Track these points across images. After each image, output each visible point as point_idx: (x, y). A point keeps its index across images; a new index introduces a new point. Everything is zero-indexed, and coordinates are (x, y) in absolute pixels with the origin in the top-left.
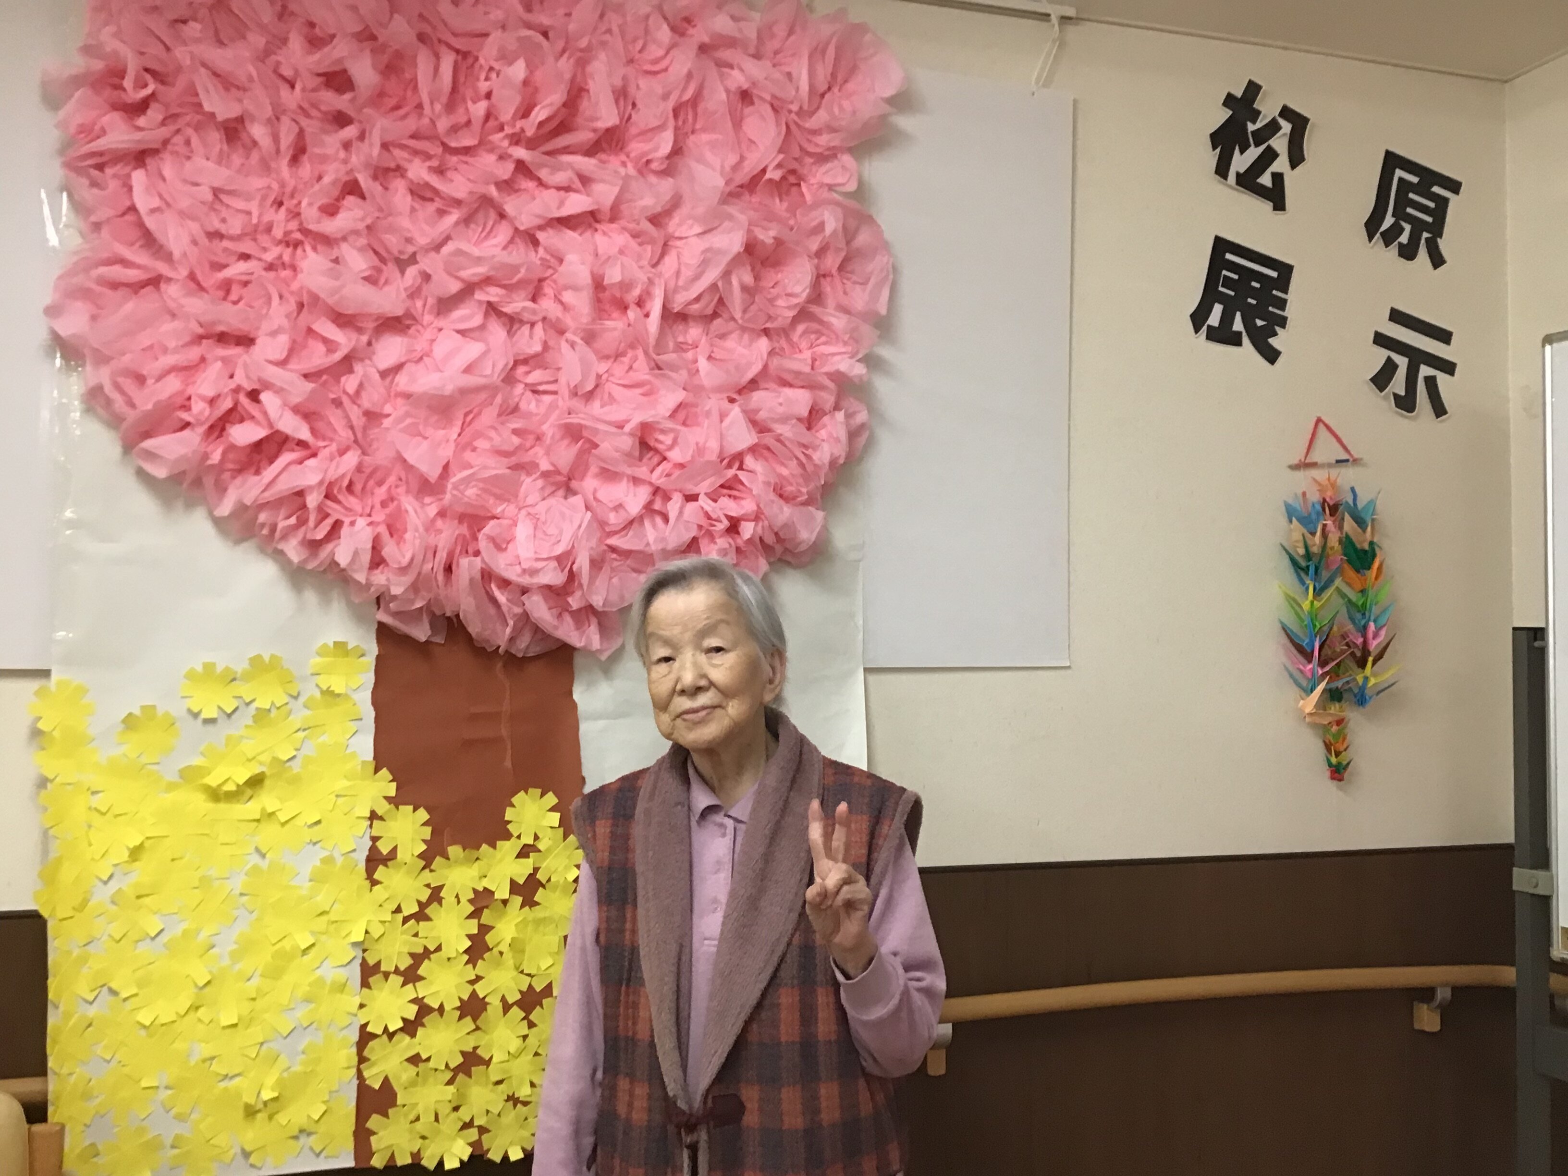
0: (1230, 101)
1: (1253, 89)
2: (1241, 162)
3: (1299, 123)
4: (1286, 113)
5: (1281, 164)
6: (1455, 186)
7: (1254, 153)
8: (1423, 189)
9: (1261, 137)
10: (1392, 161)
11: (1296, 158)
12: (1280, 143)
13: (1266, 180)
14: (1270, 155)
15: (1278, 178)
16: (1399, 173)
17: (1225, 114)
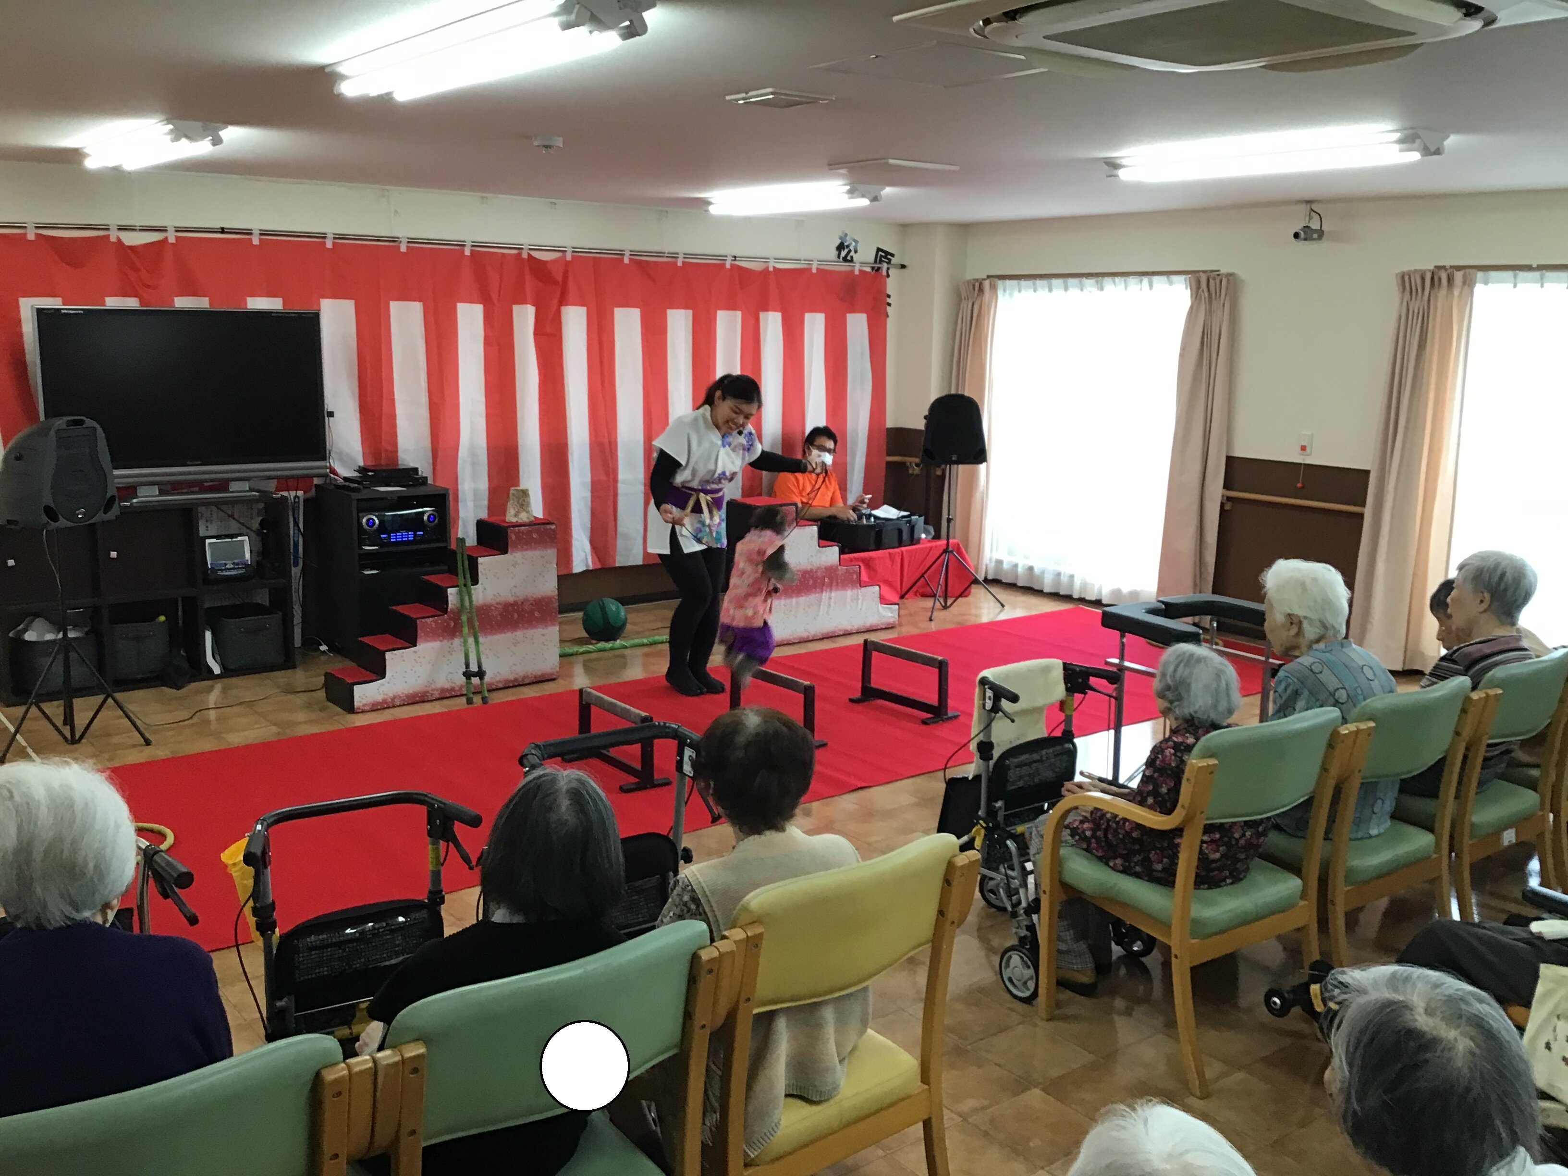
0: (841, 238)
1: (846, 235)
2: (843, 254)
3: (856, 242)
4: (854, 240)
5: (852, 253)
6: (893, 255)
7: (846, 250)
8: (886, 257)
9: (848, 246)
10: (879, 250)
11: (856, 252)
12: (852, 248)
13: (849, 258)
14: (850, 251)
15: (852, 257)
16: (880, 253)
17: (840, 241)
